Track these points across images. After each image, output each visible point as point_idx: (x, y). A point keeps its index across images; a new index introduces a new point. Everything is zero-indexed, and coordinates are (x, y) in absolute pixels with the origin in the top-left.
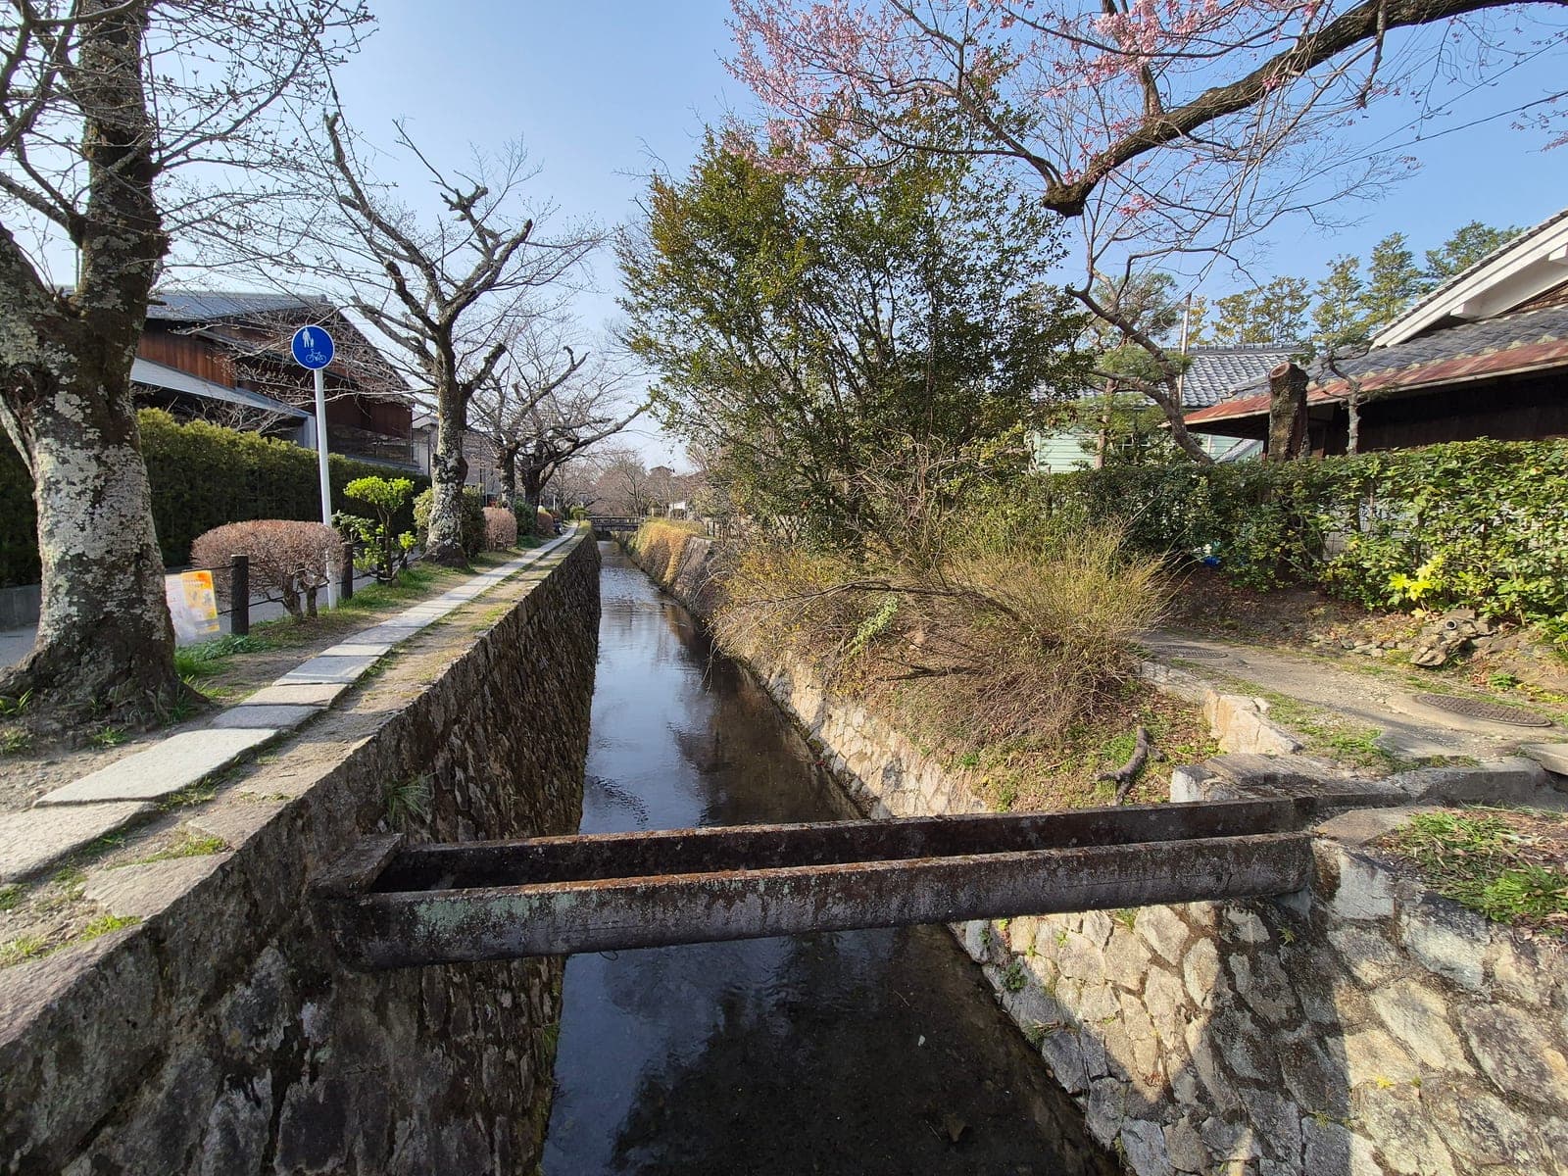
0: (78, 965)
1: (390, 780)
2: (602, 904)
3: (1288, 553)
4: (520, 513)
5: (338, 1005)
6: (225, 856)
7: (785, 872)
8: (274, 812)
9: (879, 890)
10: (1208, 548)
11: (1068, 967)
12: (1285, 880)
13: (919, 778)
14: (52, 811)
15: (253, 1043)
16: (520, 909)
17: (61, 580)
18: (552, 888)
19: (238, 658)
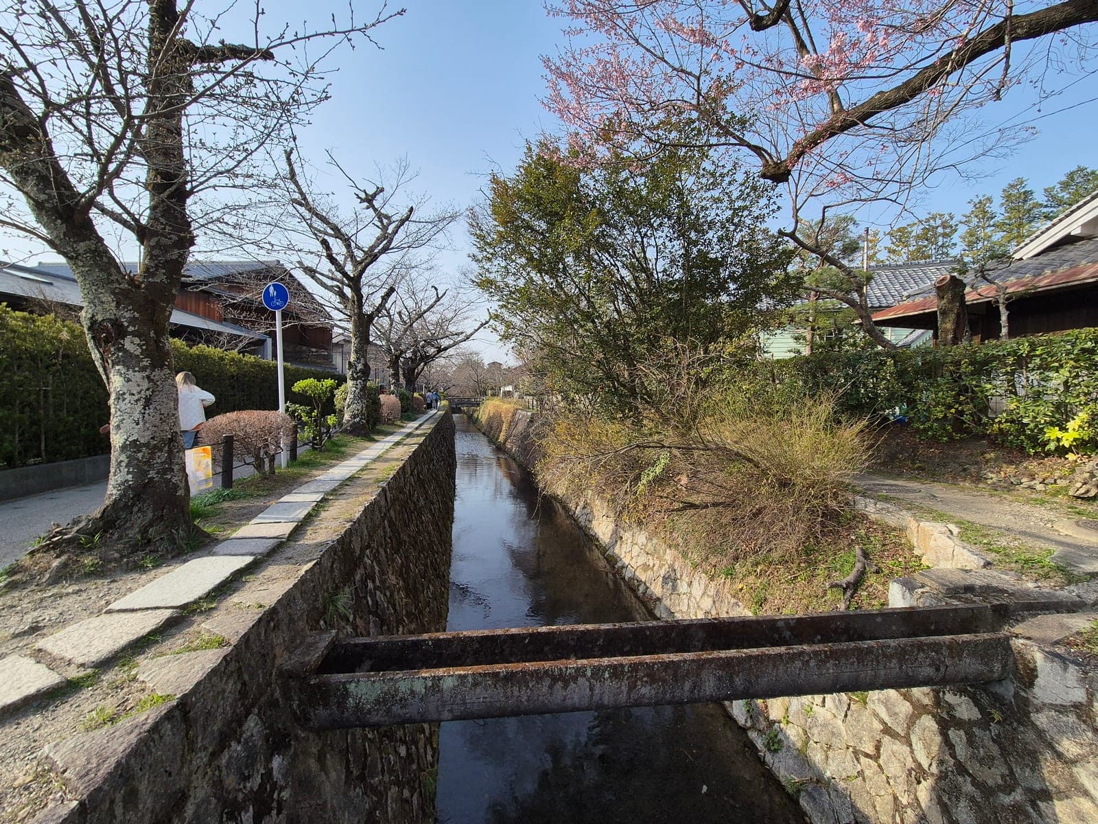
0: (137, 731)
1: (327, 591)
2: (475, 684)
3: (962, 413)
4: (402, 397)
5: (294, 757)
6: (227, 650)
7: (606, 661)
8: (257, 617)
9: (675, 676)
10: (897, 410)
11: (816, 734)
12: (991, 671)
13: (690, 584)
14: (115, 616)
15: (242, 786)
16: (419, 687)
17: (123, 457)
18: (440, 672)
19: (226, 505)
